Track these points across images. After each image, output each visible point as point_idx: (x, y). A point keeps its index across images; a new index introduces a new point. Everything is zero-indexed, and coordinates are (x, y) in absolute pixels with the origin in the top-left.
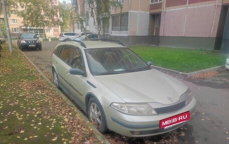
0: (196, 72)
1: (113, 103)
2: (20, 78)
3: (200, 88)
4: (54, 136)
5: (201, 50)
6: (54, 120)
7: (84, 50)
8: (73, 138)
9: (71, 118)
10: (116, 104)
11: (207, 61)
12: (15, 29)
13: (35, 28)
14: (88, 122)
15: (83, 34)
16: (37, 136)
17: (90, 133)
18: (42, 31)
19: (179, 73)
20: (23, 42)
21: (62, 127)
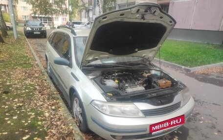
0: (200, 67)
1: (93, 100)
2: (15, 65)
3: (203, 84)
4: (27, 134)
5: (208, 44)
6: (33, 114)
7: (74, 37)
8: (48, 137)
9: (53, 113)
10: (97, 102)
11: (213, 56)
12: (25, 16)
13: (43, 16)
14: (71, 118)
15: (88, 24)
16: (6, 133)
17: (68, 132)
18: (50, 19)
19: (181, 68)
20: (29, 29)
21: (39, 123)
